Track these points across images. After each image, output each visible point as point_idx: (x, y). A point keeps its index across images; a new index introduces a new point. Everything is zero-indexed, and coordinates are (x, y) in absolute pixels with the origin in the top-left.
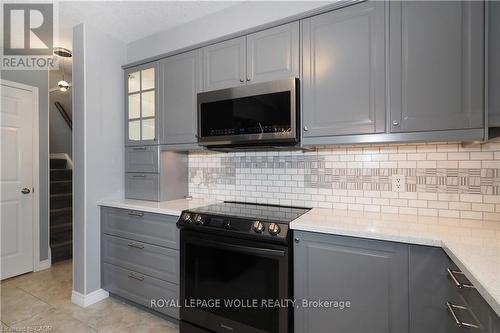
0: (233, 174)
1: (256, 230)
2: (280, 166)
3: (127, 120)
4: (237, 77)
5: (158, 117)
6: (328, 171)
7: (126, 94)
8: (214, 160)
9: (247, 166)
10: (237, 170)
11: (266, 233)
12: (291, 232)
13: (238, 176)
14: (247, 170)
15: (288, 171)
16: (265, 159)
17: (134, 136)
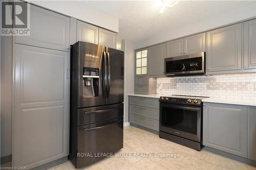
0: (176, 85)
1: (189, 102)
2: (196, 82)
3: (135, 68)
4: (180, 52)
5: (148, 67)
6: (218, 84)
7: (135, 59)
8: (168, 80)
9: (182, 82)
10: (177, 84)
11: (193, 103)
12: (202, 103)
13: (177, 86)
14: (182, 84)
15: (200, 84)
16: (190, 79)
17: (138, 72)
